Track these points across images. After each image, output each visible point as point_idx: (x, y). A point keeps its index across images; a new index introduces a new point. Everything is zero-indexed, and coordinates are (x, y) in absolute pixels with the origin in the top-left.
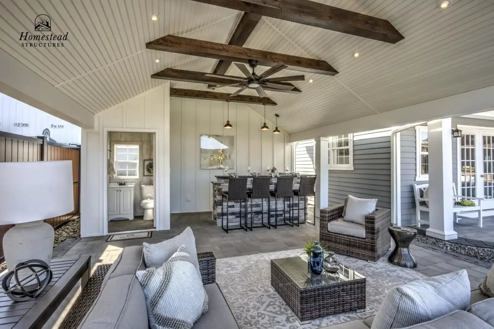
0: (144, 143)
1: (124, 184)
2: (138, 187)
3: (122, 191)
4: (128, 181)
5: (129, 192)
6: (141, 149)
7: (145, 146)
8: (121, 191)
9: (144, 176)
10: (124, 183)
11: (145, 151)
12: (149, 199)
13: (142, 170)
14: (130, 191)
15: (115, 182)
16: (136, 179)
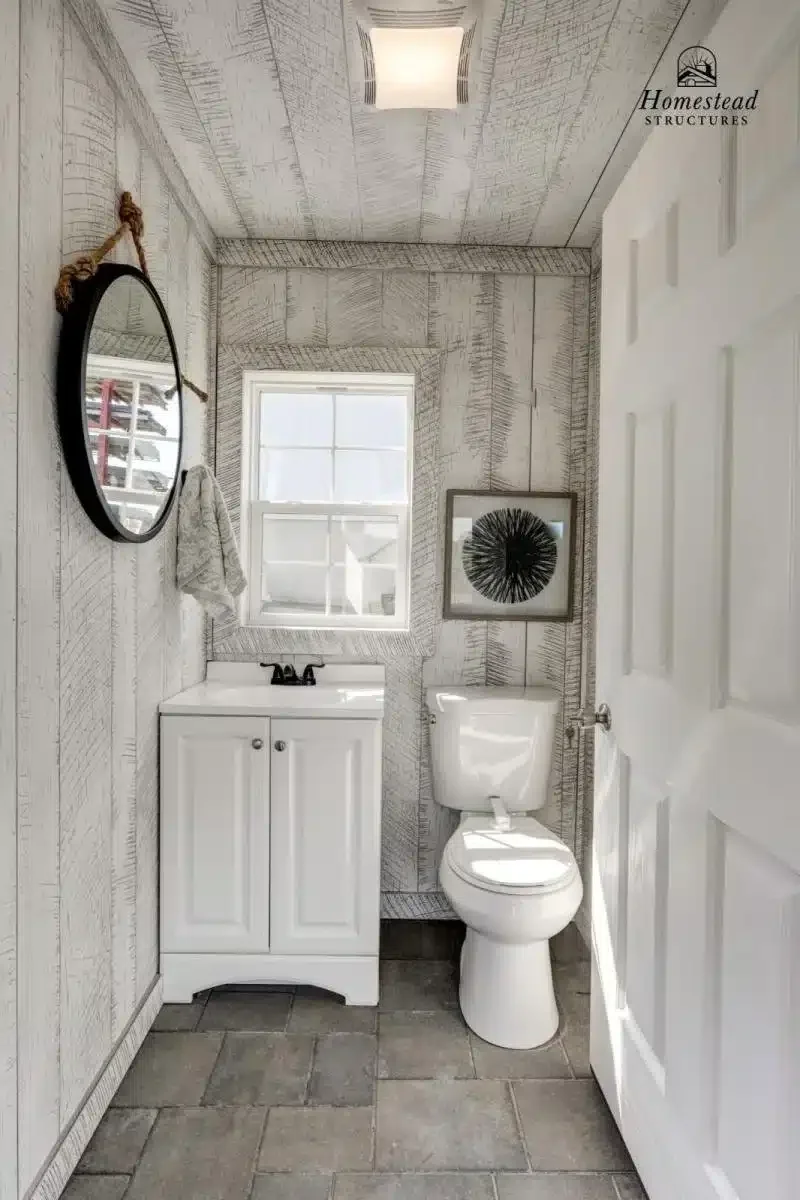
0: (453, 359)
1: (308, 678)
2: (410, 710)
3: (291, 747)
4: (337, 650)
5: (349, 756)
6: (428, 402)
7: (459, 387)
8: (279, 747)
9: (449, 613)
10: (309, 670)
11: (454, 425)
12: (503, 821)
13: (432, 572)
14: (358, 747)
15: (246, 656)
16: (392, 639)
